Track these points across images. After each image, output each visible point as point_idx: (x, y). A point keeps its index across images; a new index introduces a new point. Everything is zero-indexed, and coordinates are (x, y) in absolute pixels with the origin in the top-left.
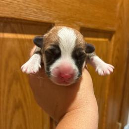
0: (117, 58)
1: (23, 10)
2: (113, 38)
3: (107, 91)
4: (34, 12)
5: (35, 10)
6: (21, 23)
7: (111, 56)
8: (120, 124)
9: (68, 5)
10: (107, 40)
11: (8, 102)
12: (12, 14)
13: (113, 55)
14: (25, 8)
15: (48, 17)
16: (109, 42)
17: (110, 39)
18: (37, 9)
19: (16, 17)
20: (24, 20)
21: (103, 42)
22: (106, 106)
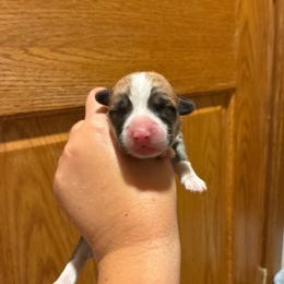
0: (245, 139)
1: (36, 95)
2: (232, 101)
3: (230, 210)
4: (59, 93)
5: (61, 89)
9: (127, 61)
10: (219, 108)
11: (27, 266)
13: (235, 137)
16: (224, 111)
17: (226, 105)
18: (63, 86)
20: (40, 112)
21: (209, 114)
22: (230, 238)
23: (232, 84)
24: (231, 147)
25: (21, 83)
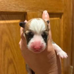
0: (66, 28)
1: (7, 6)
2: (62, 17)
4: (14, 7)
6: (7, 14)
7: (62, 28)
8: (72, 67)
10: (59, 18)
12: (1, 9)
13: (63, 27)
14: (8, 5)
15: (23, 9)
16: (60, 20)
17: (61, 18)
18: (15, 5)
19: (4, 11)
21: (56, 20)
23: (62, 11)
24: (62, 30)
25: (3, 2)
